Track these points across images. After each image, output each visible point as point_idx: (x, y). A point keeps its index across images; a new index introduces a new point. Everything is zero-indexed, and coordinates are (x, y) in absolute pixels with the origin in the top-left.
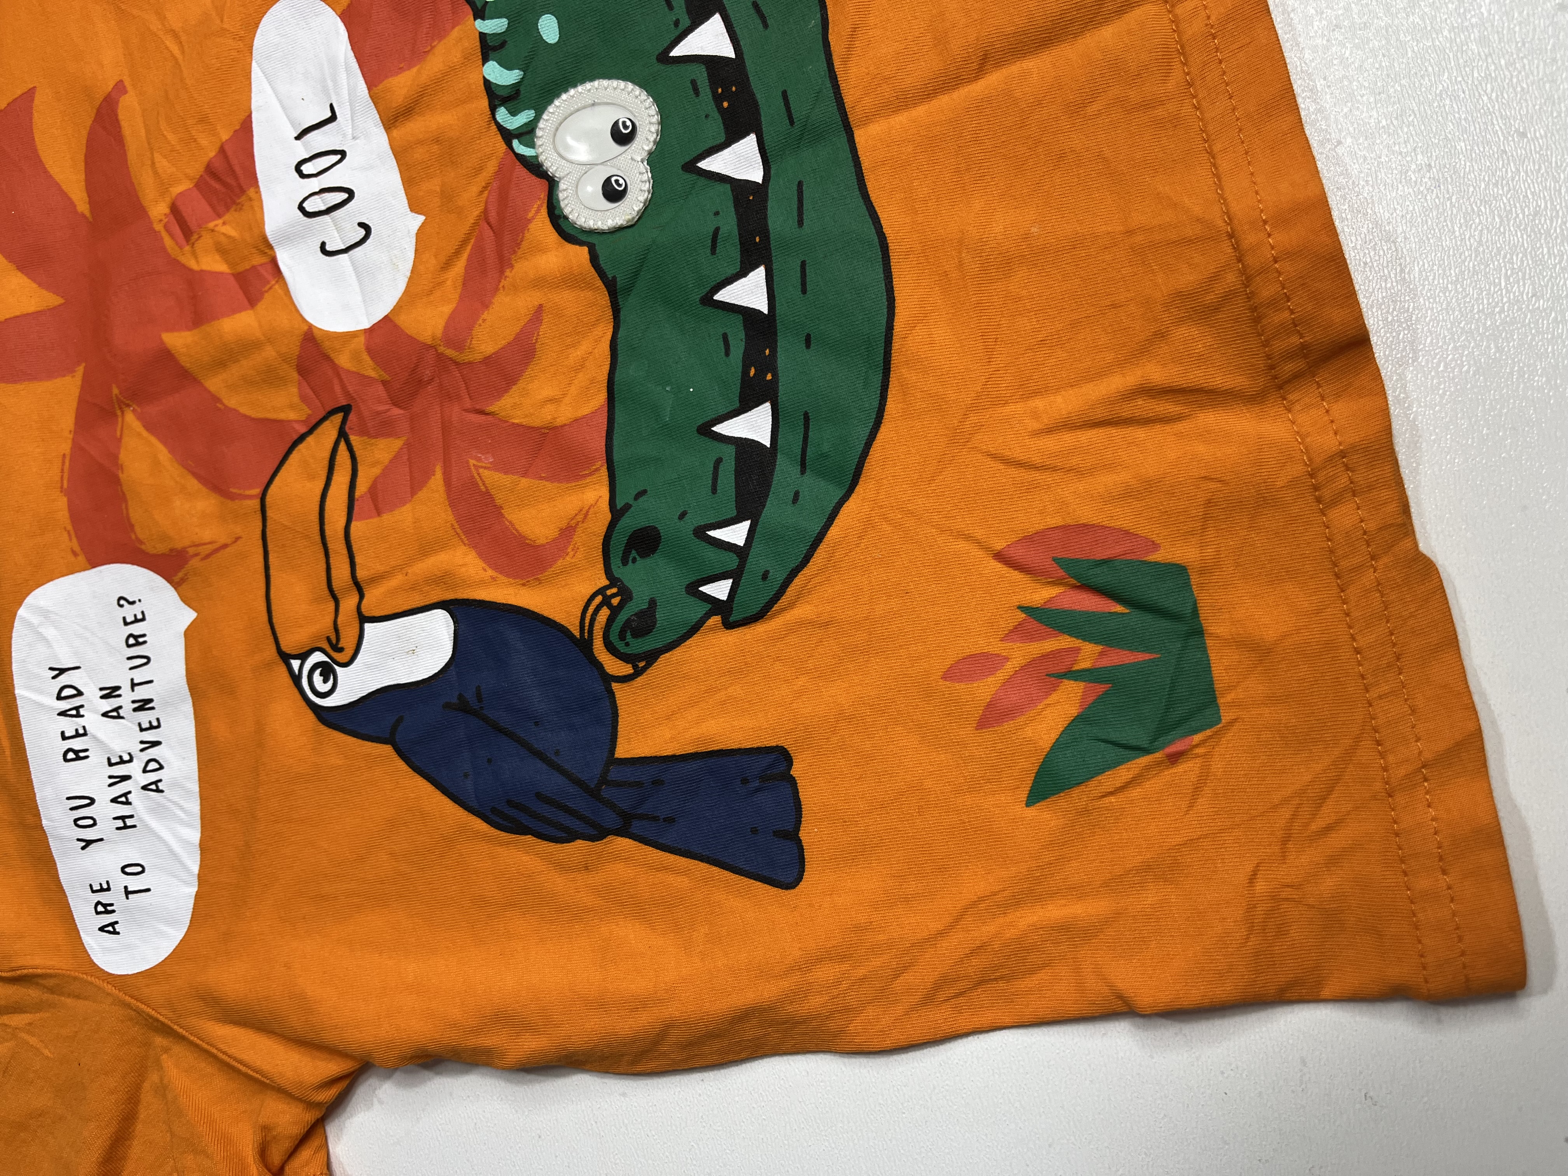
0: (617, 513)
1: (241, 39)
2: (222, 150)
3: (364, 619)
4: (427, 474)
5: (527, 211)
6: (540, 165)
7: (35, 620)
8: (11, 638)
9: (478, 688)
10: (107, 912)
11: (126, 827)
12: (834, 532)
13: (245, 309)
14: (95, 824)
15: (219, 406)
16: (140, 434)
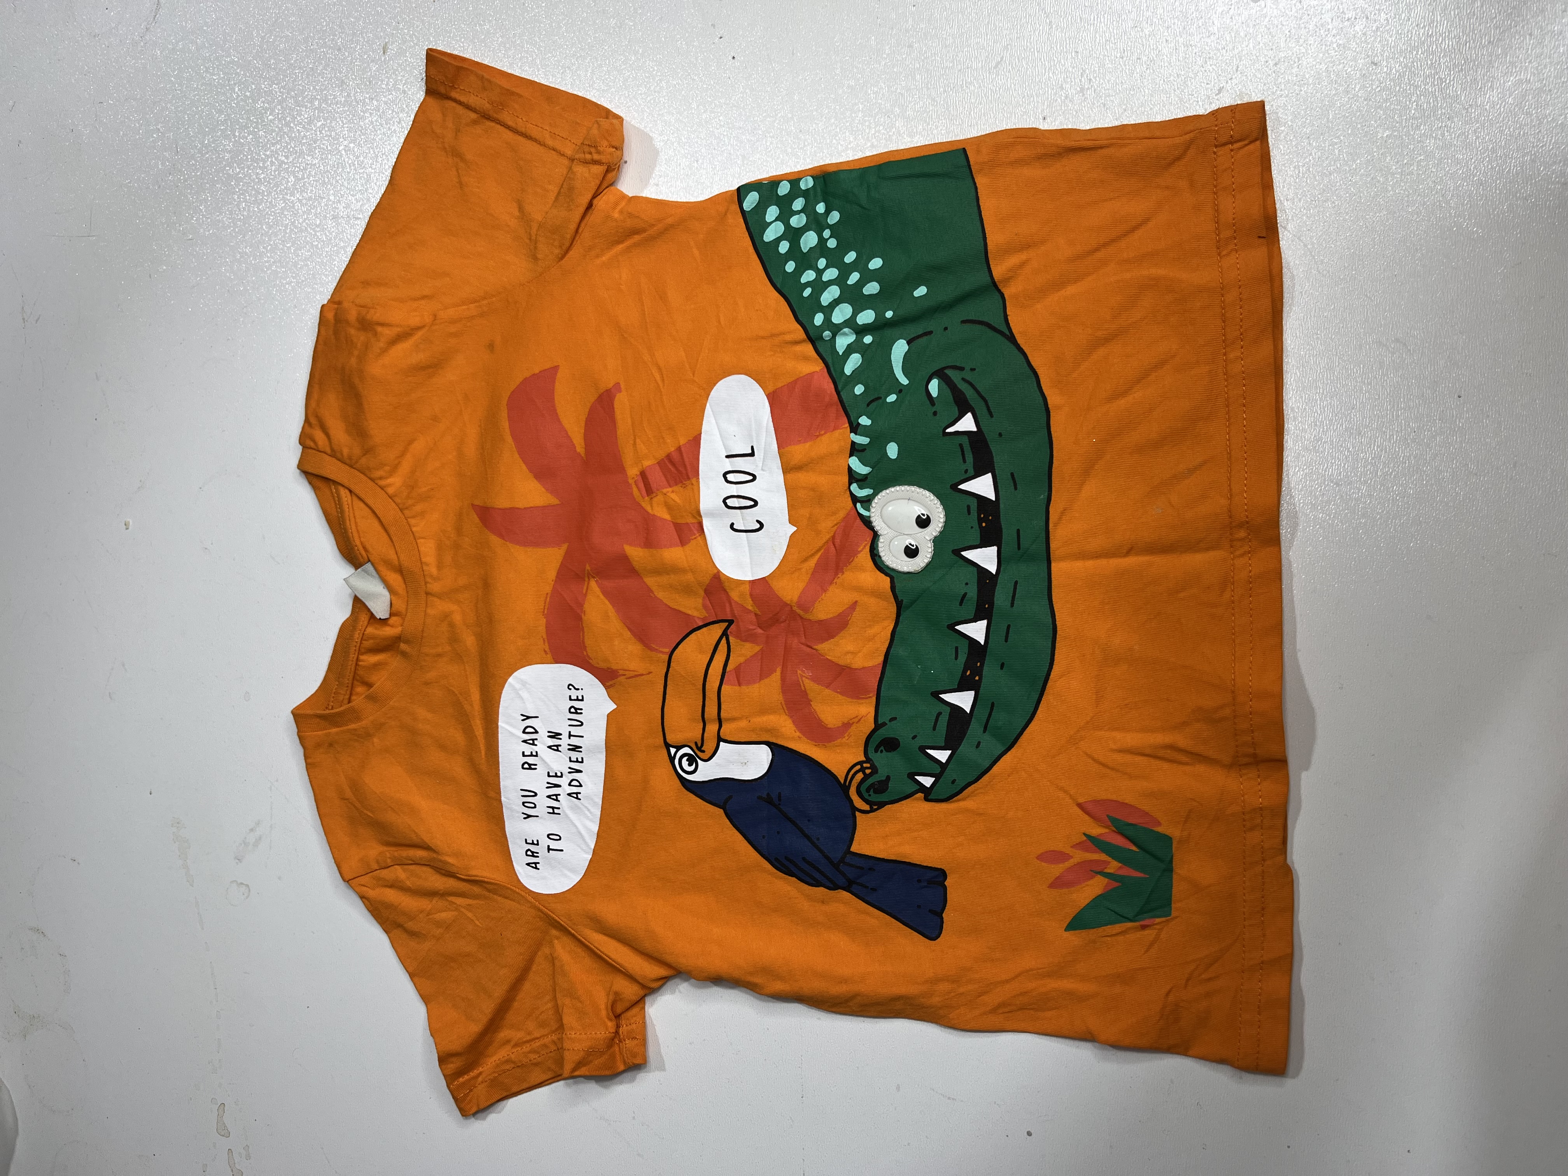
0: (878, 726)
1: (704, 389)
2: (679, 449)
3: (720, 739)
4: (772, 671)
5: (859, 547)
6: (870, 522)
7: (518, 686)
8: (501, 693)
9: (780, 794)
10: (533, 856)
11: (554, 813)
12: (995, 768)
13: (676, 545)
14: (535, 807)
15: (652, 595)
16: (598, 596)
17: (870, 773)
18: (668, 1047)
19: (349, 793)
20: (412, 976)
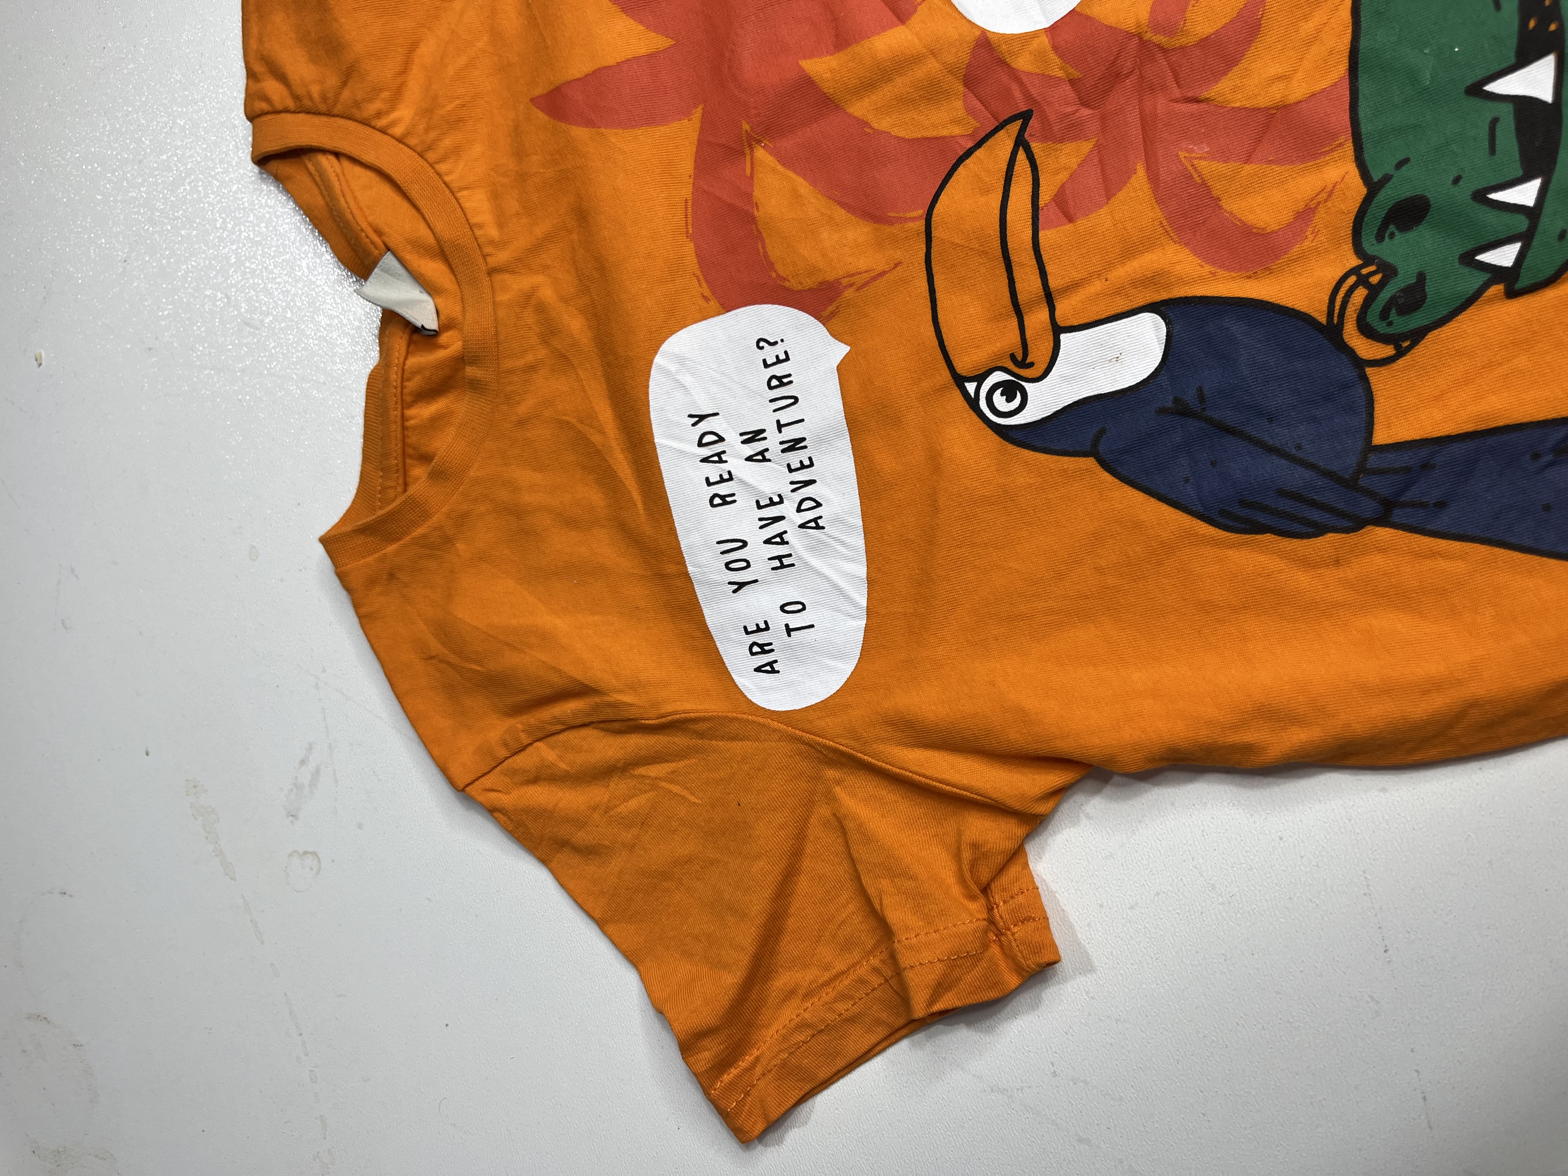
0: (1373, 187)
3: (1057, 330)
4: (1127, 174)
7: (673, 367)
8: (647, 387)
9: (1200, 389)
10: (764, 652)
11: (783, 566)
13: (894, 26)
14: (748, 566)
15: (868, 130)
16: (774, 170)
17: (1380, 281)
18: (1089, 925)
19: (436, 647)
20: (601, 923)
